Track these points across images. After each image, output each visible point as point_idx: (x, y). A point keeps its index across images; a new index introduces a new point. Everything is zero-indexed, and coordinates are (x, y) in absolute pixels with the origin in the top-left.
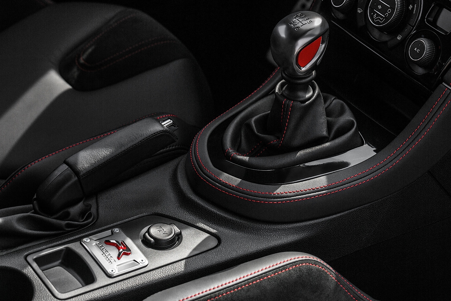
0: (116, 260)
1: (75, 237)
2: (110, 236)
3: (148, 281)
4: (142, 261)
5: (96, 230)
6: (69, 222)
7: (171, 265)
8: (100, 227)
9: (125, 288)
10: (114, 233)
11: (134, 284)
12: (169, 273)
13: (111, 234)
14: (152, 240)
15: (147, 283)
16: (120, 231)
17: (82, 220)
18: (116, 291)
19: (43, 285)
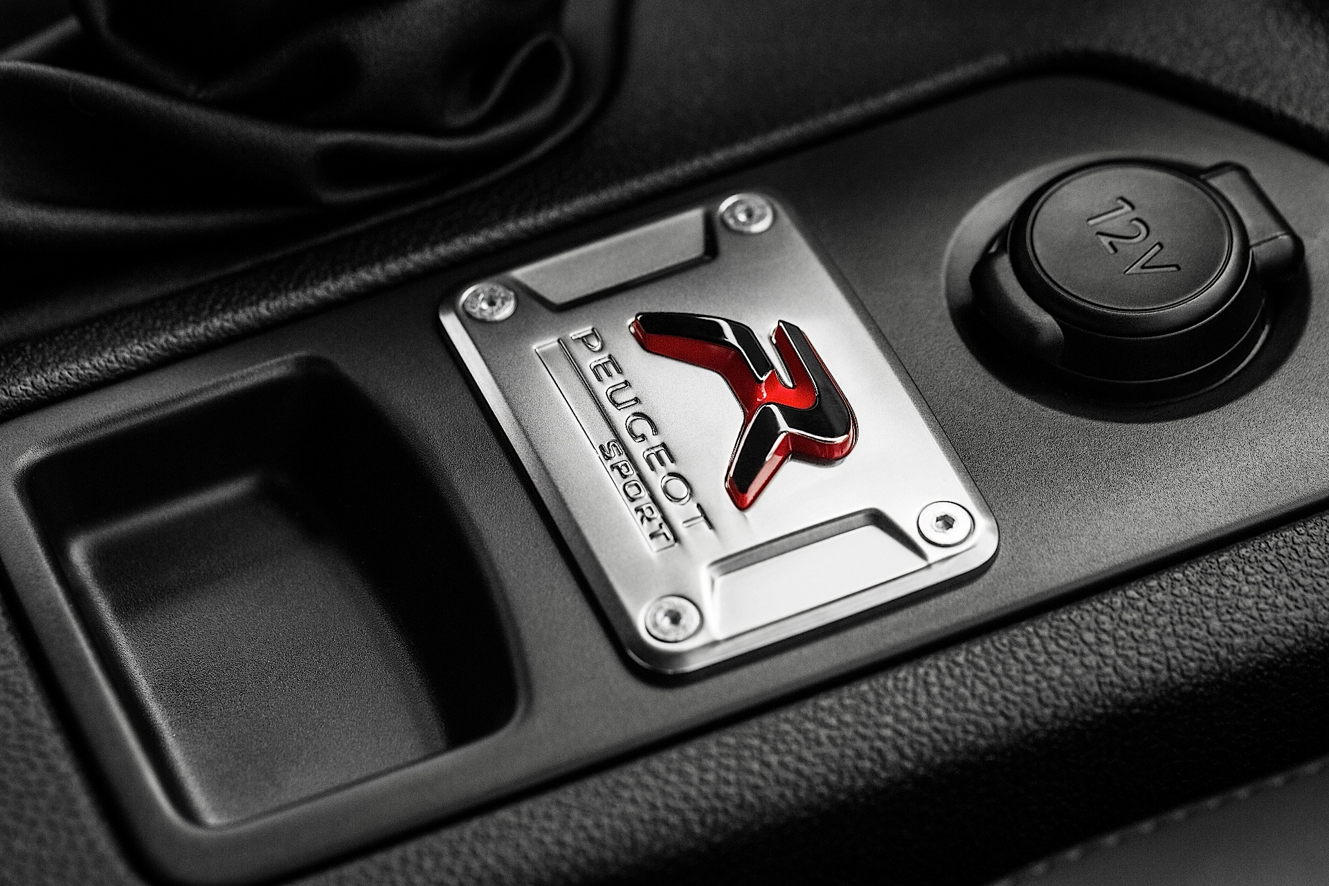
0: (722, 504)
1: (402, 261)
2: (693, 275)
3: (984, 721)
4: (947, 522)
5: (579, 205)
6: (350, 137)
7: (1193, 572)
8: (623, 174)
9: (772, 793)
10: (724, 241)
11: (859, 756)
12: (1170, 642)
13: (694, 248)
14: (1045, 320)
15: (971, 738)
16: (785, 220)
17: (472, 115)
18: (692, 816)
19: (55, 742)
